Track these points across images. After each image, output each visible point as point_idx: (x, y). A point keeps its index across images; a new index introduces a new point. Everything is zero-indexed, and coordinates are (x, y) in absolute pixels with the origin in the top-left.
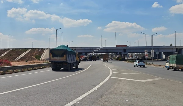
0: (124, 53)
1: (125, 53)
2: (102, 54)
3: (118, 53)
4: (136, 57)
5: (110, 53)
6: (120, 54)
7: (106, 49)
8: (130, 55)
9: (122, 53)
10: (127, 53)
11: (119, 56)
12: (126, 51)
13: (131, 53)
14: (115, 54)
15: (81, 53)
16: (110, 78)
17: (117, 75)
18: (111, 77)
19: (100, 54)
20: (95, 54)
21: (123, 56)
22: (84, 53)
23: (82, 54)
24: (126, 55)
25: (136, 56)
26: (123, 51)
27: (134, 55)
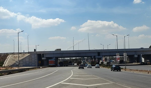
0: (98, 57)
1: (100, 57)
3: (93, 57)
9: (96, 57)
12: (101, 54)
15: (51, 58)
20: (69, 58)
21: (97, 60)
22: (54, 58)
26: (97, 54)
27: (108, 58)
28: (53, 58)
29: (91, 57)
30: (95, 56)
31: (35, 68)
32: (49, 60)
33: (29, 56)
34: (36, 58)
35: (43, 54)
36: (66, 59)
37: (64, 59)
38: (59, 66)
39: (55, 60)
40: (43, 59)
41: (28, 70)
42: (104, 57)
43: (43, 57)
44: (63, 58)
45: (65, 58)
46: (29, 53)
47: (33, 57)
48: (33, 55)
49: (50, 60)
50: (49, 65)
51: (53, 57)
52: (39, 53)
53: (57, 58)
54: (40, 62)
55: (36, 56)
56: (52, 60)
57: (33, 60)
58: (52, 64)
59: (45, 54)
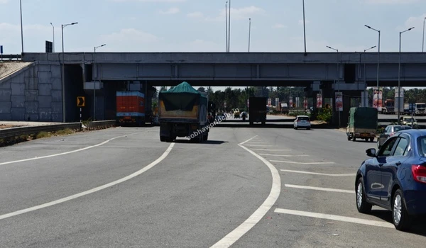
0: (344, 86)
1: (353, 87)
2: (233, 88)
3: (316, 87)
4: (407, 106)
5: (272, 84)
6: (327, 89)
7: (253, 66)
8: (377, 97)
9: (336, 86)
10: (361, 86)
11: (319, 99)
12: (359, 75)
13: (383, 84)
14: (300, 89)
15: (122, 85)
16: (269, 215)
17: (309, 201)
18: (276, 206)
19: (223, 89)
21: (339, 100)
22: (138, 86)
23: (128, 90)
24: (357, 94)
25: (412, 102)
26: (341, 75)
27: (397, 95)
28: (133, 86)
29: (307, 84)
30: (332, 82)
31: (62, 127)
32: (119, 94)
33: (24, 70)
34: (59, 84)
35: (89, 67)
39: (142, 95)
40: (88, 86)
41: (35, 138)
42: (381, 89)
43: (90, 79)
46: (24, 57)
47: (44, 76)
48: (42, 68)
49: (124, 94)
50: (119, 114)
51: (132, 82)
52: (69, 61)
53: (148, 87)
54: (81, 99)
55: (57, 72)
56: (130, 94)
57: (44, 90)
58: (132, 111)
59: (97, 64)
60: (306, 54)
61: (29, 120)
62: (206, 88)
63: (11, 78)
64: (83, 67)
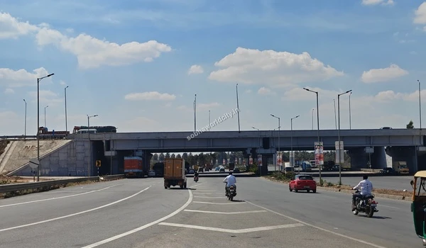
0: (263, 151)
1: (268, 151)
3: (248, 152)
6: (254, 153)
8: (279, 157)
9: (258, 151)
10: (273, 151)
11: (251, 159)
12: (271, 144)
13: (282, 149)
15: (130, 153)
20: (182, 154)
21: (260, 159)
22: (141, 153)
26: (261, 145)
27: (290, 156)
28: (137, 153)
29: (244, 150)
30: (256, 148)
32: (126, 158)
33: (67, 145)
34: (88, 153)
35: (108, 142)
36: (173, 155)
37: (168, 156)
38: (153, 177)
39: (141, 159)
40: (107, 154)
41: (65, 186)
42: (281, 152)
43: (108, 149)
44: (165, 154)
45: (171, 154)
46: (67, 136)
47: (79, 148)
48: (79, 143)
49: (129, 158)
50: (125, 171)
51: (137, 150)
52: (96, 139)
53: (147, 154)
54: (98, 162)
55: (88, 146)
56: (133, 158)
57: (80, 156)
58: (134, 168)
59: (113, 140)
60: (240, 132)
61: (70, 176)
62: (188, 153)
63: (58, 150)
64: (104, 142)
